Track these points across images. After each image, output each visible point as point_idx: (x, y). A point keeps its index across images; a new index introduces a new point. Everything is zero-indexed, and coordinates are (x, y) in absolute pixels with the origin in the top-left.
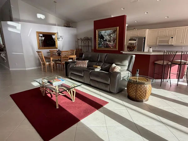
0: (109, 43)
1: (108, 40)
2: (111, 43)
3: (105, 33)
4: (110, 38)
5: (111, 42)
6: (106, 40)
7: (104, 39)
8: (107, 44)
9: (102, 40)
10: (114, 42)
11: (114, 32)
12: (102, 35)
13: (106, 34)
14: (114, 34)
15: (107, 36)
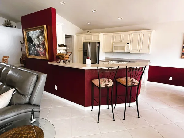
0: (38, 49)
1: (37, 45)
2: (40, 50)
3: (33, 34)
4: (39, 42)
5: (40, 48)
6: (35, 45)
7: (34, 44)
8: (37, 50)
9: (31, 44)
10: (43, 48)
11: (42, 32)
12: (30, 37)
13: (34, 36)
14: (42, 37)
15: (36, 39)
